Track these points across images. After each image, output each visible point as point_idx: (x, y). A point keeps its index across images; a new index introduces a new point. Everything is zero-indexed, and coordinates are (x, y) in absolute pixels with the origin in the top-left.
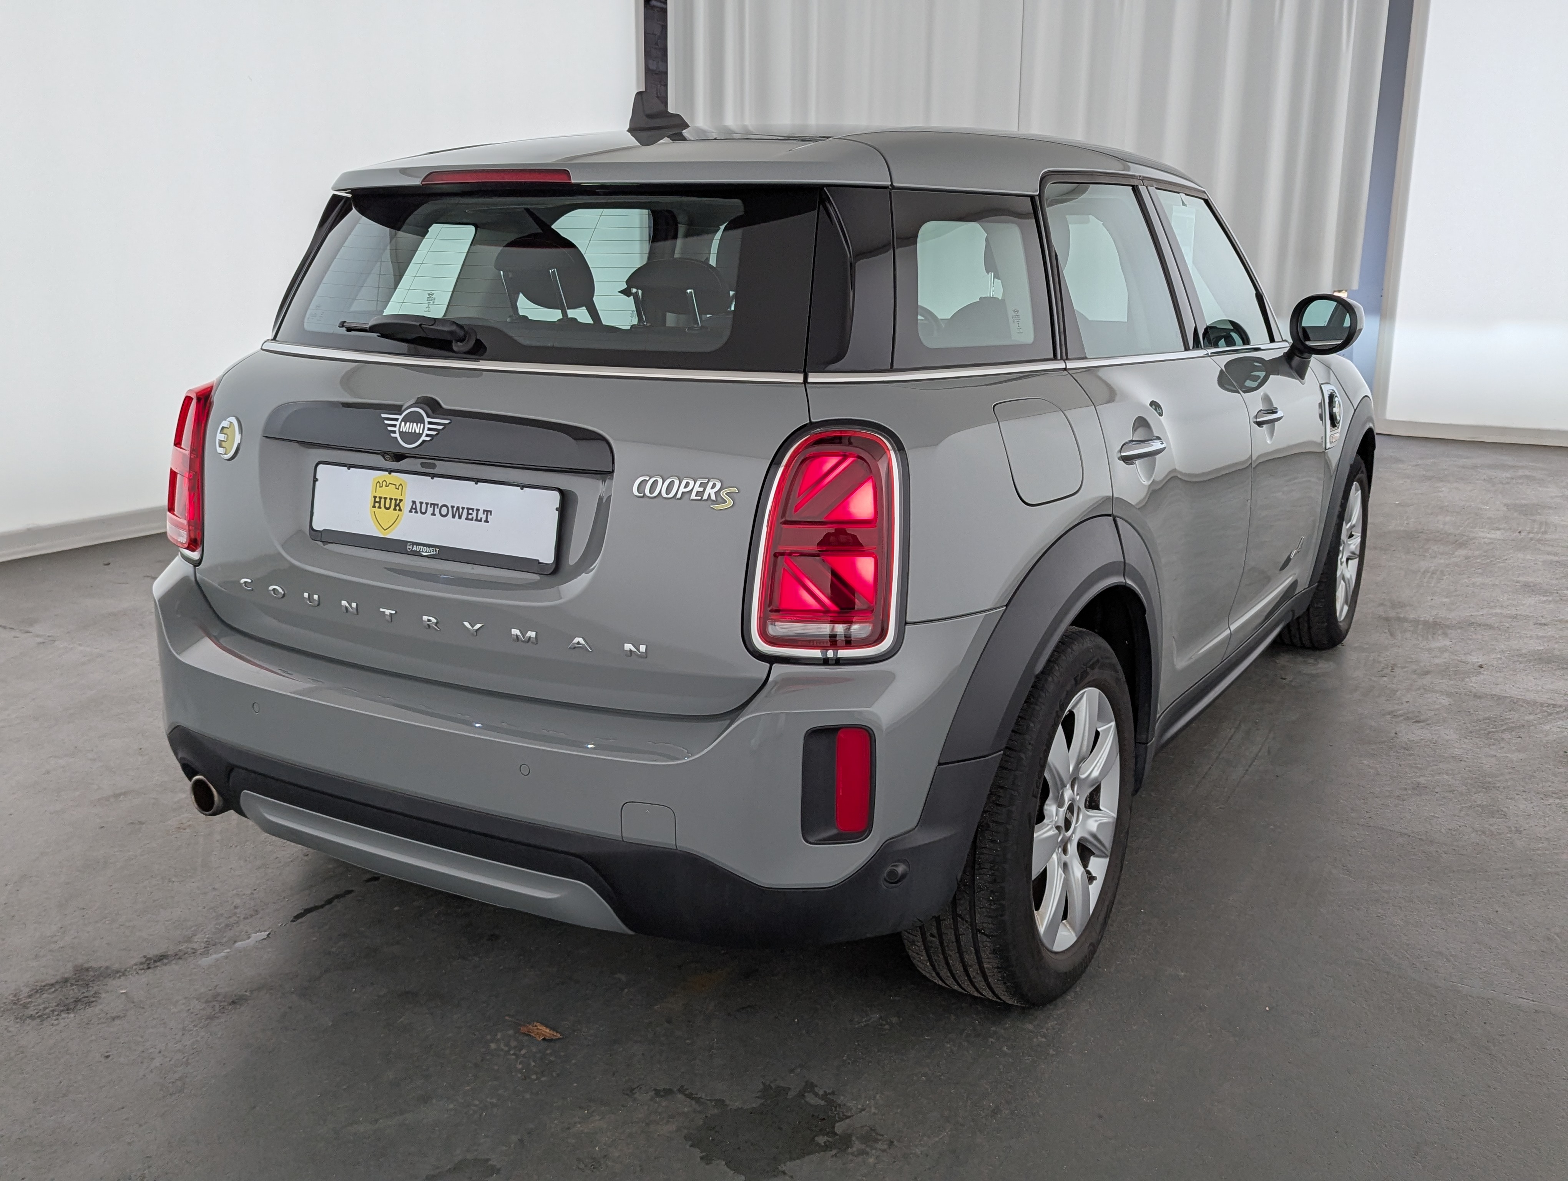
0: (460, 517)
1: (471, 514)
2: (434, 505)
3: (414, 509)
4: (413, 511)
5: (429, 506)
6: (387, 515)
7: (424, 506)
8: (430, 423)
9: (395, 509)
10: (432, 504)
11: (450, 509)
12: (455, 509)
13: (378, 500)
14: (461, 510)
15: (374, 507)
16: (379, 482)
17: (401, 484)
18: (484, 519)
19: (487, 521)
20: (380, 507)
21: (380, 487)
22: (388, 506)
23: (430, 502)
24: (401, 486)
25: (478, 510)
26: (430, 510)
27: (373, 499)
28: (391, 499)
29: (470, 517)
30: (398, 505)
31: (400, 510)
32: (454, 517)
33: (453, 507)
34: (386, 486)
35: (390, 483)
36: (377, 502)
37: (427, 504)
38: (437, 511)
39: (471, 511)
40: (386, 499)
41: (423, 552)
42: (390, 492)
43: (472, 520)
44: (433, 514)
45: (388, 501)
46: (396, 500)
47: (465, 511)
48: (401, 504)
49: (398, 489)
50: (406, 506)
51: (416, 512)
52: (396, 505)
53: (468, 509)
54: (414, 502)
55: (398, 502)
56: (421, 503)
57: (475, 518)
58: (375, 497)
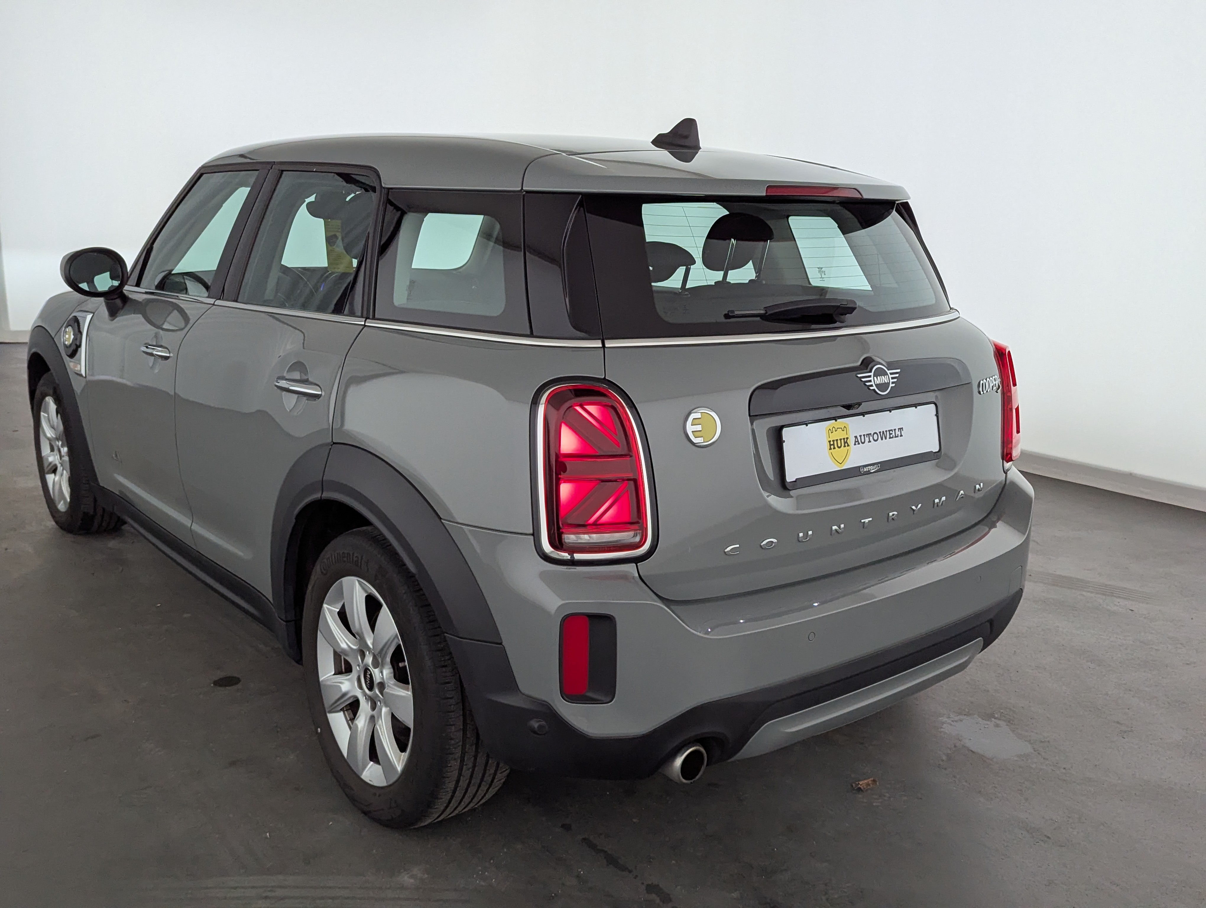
0: (886, 438)
1: (892, 434)
2: (869, 434)
3: (857, 442)
4: (857, 443)
5: (866, 436)
6: (839, 453)
7: (863, 437)
8: (891, 374)
9: (845, 446)
10: (867, 435)
11: (879, 434)
12: (882, 434)
13: (832, 443)
14: (885, 433)
15: (830, 449)
16: (830, 429)
17: (845, 427)
18: (899, 435)
19: (901, 436)
20: (834, 448)
21: (832, 433)
22: (839, 445)
23: (866, 434)
24: (845, 428)
25: (895, 430)
26: (867, 439)
27: (829, 443)
28: (841, 440)
29: (891, 436)
30: (846, 443)
31: (848, 446)
32: (882, 439)
33: (880, 432)
34: (836, 431)
35: (837, 428)
36: (832, 445)
37: (864, 435)
38: (871, 438)
39: (891, 432)
40: (837, 440)
41: (871, 470)
42: (839, 435)
43: (893, 437)
44: (870, 441)
45: (839, 441)
46: (844, 439)
47: (888, 432)
48: (848, 441)
49: (844, 431)
50: (852, 441)
51: (859, 444)
52: (845, 443)
53: (889, 431)
54: (856, 437)
55: (846, 440)
56: (860, 436)
57: (894, 436)
58: (830, 442)
